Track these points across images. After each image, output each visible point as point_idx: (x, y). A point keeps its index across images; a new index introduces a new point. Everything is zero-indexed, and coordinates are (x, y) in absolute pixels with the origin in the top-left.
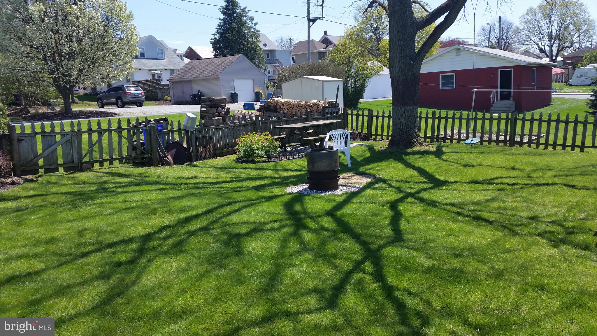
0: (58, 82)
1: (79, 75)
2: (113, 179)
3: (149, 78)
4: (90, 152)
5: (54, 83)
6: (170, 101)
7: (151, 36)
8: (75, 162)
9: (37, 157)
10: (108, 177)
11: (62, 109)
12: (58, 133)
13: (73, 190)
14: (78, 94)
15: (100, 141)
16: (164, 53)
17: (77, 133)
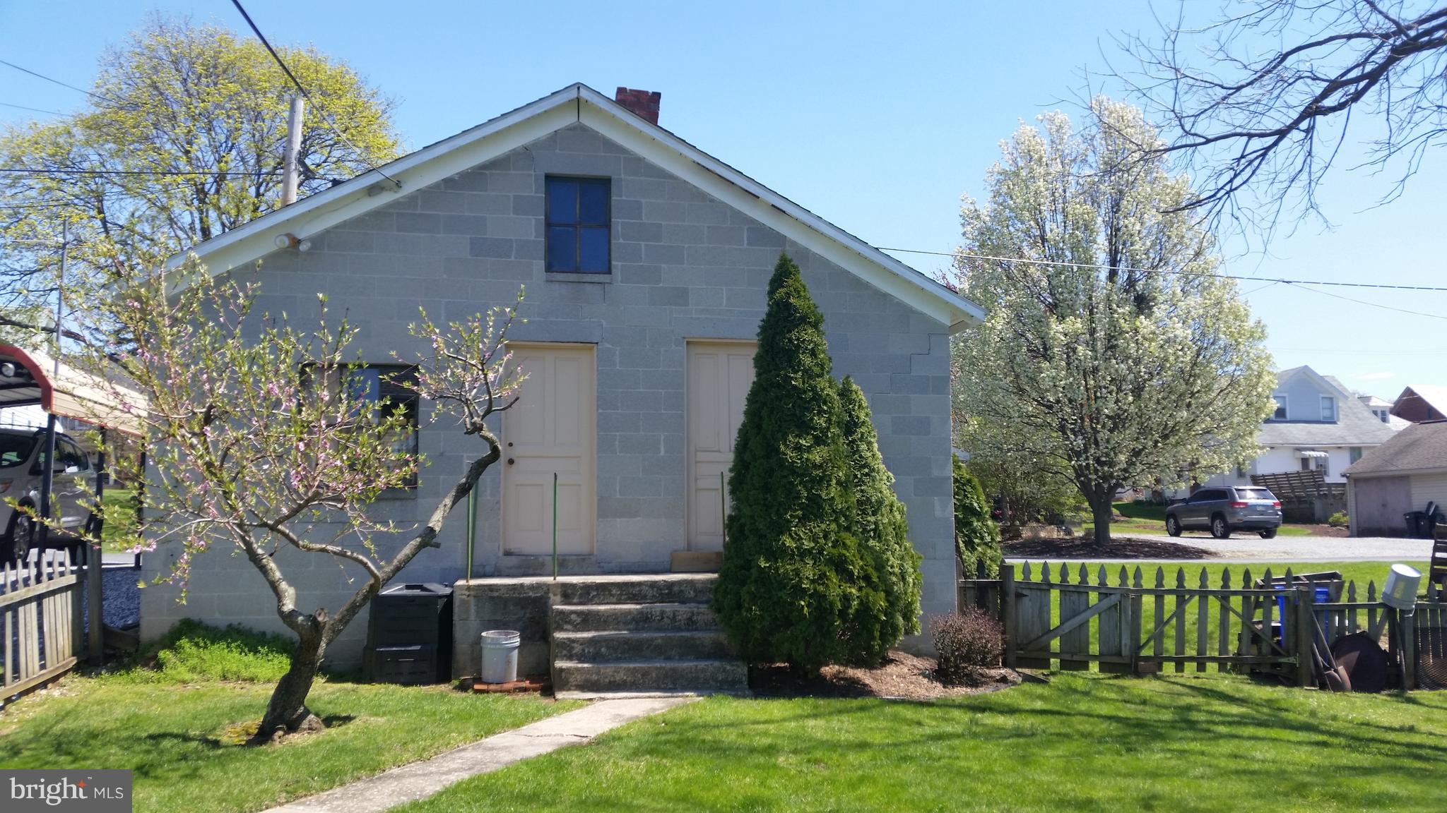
0: (1086, 476)
1: (1131, 463)
2: (1208, 704)
3: (1295, 467)
4: (1158, 636)
5: (1078, 476)
6: (1347, 527)
7: (1306, 366)
8: (1123, 653)
9: (1049, 633)
10: (1194, 696)
11: (1088, 532)
12: (1094, 589)
13: (1121, 714)
14: (1120, 499)
15: (1180, 613)
16: (1338, 407)
17: (1132, 591)
